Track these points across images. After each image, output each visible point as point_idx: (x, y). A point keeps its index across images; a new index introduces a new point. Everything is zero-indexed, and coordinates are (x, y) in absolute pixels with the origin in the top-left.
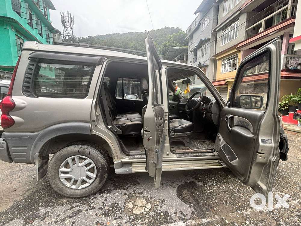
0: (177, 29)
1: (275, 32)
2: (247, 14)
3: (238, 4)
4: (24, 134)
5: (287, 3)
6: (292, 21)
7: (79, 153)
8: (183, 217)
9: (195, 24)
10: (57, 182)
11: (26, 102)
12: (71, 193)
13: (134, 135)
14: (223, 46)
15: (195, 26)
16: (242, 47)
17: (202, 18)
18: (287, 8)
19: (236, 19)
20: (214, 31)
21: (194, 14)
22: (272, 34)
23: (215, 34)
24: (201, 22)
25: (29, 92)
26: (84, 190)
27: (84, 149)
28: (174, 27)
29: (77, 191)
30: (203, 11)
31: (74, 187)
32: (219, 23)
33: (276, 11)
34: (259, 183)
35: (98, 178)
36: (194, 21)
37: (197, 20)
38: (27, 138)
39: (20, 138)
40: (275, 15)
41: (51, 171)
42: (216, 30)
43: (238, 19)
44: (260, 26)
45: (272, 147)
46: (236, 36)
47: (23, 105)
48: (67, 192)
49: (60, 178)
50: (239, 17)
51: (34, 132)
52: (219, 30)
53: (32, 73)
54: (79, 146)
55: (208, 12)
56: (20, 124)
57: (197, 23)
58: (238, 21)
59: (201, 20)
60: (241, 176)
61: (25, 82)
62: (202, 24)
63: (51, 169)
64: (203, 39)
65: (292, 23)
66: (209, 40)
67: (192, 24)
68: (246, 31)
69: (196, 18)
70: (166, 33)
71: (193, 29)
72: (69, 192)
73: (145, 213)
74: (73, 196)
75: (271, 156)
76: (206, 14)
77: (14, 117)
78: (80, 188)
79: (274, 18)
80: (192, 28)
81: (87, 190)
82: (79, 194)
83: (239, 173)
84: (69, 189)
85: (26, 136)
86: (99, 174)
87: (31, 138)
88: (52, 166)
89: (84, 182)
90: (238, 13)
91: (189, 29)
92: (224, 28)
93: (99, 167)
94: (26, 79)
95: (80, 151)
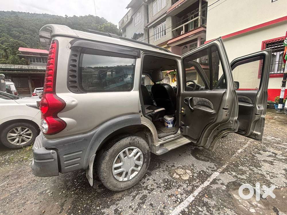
0: (101, 19)
1: (193, 35)
2: (172, 18)
3: (164, 8)
4: (77, 137)
5: (197, 15)
6: (202, 29)
7: (130, 144)
8: (213, 169)
9: (128, 18)
10: (112, 179)
11: (76, 99)
12: (125, 186)
13: (161, 120)
14: (155, 41)
15: (128, 19)
16: (171, 44)
17: (134, 14)
18: (198, 19)
19: (164, 20)
20: (146, 27)
21: (126, 8)
22: (191, 36)
23: (147, 30)
24: (133, 17)
25: (76, 87)
26: (135, 179)
27: (133, 140)
28: (99, 17)
29: (129, 182)
30: (134, 7)
31: (126, 179)
32: (150, 21)
33: (190, 20)
34: (254, 132)
35: (145, 164)
36: (126, 15)
37: (129, 14)
38: (82, 140)
39: (74, 142)
40: (189, 23)
41: (106, 170)
42: (148, 27)
43: (165, 20)
44: (181, 29)
45: (262, 110)
46: (165, 34)
47: (74, 103)
48: (121, 186)
49: (114, 174)
50: (166, 19)
51: (87, 133)
52: (150, 28)
53: (77, 65)
54: (129, 138)
55: (139, 9)
56: (73, 126)
57: (130, 18)
58: (165, 22)
59: (132, 15)
60: (242, 131)
61: (69, 76)
62: (134, 19)
63: (106, 168)
64: (137, 33)
65: (202, 30)
66: (142, 35)
67: (124, 17)
68: (172, 31)
69: (128, 13)
70: (91, 21)
71: (126, 23)
72: (122, 185)
73: (191, 176)
74: (127, 187)
75: (262, 115)
76: (137, 11)
77: (64, 119)
78: (130, 178)
79: (189, 25)
80: (125, 21)
81: (137, 179)
82: (131, 184)
83: (241, 130)
84: (122, 182)
85: (80, 139)
86: (146, 160)
87: (86, 139)
88: (107, 165)
89: (133, 171)
90: (165, 15)
91: (121, 22)
92: (154, 26)
93: (145, 153)
94: (70, 72)
95: (131, 143)
